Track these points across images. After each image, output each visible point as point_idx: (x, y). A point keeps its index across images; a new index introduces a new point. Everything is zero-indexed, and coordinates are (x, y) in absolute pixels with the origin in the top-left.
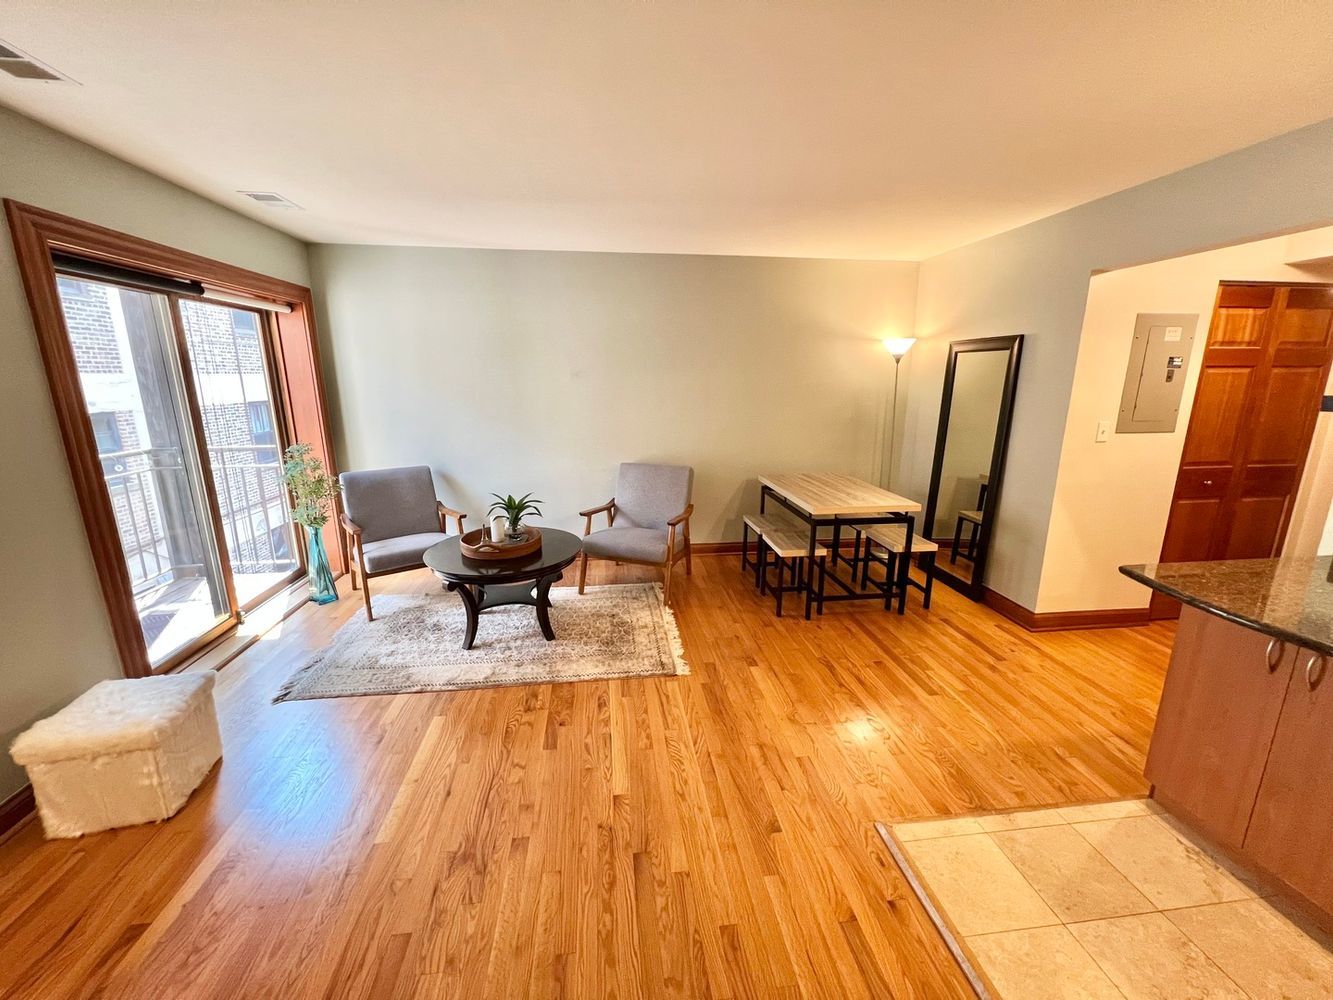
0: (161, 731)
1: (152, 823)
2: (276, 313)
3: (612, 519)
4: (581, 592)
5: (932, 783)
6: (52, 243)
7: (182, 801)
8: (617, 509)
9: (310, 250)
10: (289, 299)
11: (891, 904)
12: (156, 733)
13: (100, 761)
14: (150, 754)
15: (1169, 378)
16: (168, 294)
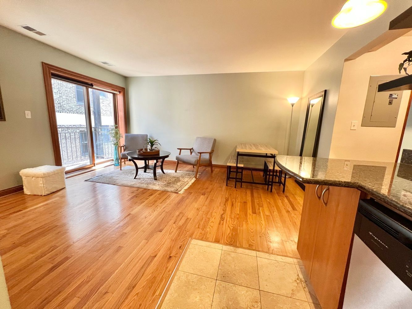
0: (44, 174)
1: (42, 195)
2: (117, 94)
3: (191, 153)
4: (176, 172)
5: (223, 234)
6: (52, 71)
7: (49, 193)
8: (193, 150)
9: (126, 78)
10: (120, 91)
11: (170, 257)
12: (42, 174)
13: (34, 178)
14: (42, 179)
15: (390, 103)
16: (86, 87)
